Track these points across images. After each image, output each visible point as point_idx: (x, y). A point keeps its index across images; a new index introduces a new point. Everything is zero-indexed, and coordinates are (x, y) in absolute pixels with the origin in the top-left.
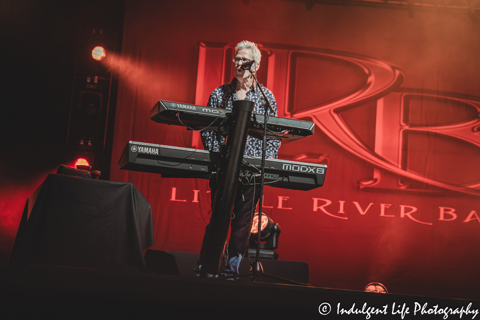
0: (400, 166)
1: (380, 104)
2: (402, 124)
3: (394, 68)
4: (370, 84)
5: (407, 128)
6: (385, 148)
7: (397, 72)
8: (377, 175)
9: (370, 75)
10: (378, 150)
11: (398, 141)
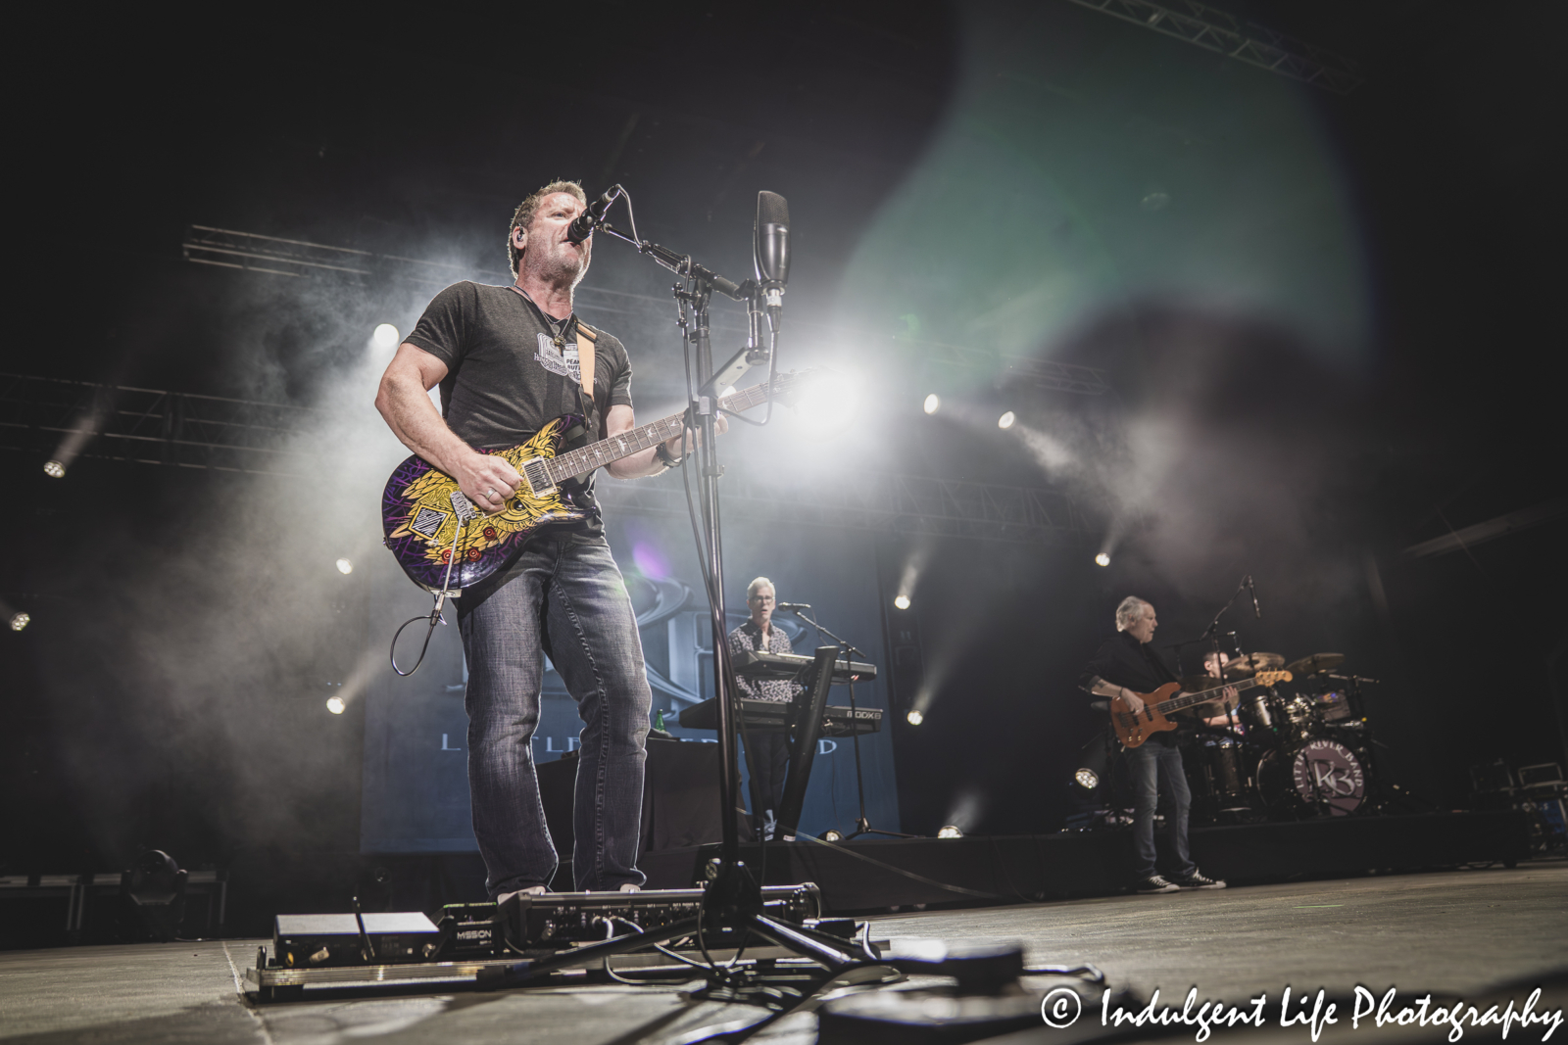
0: (698, 695)
1: (672, 624)
2: (698, 647)
3: (683, 585)
4: (658, 603)
5: (702, 651)
6: (682, 674)
7: (687, 589)
8: (675, 707)
9: (658, 592)
10: (674, 678)
11: (694, 667)
